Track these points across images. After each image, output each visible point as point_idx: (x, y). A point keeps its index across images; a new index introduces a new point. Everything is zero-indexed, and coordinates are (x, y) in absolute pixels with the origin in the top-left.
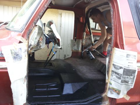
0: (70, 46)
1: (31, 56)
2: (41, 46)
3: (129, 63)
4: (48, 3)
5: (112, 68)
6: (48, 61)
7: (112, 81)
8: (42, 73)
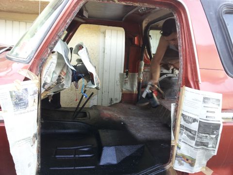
0: (119, 83)
1: (50, 101)
2: (63, 85)
3: (207, 111)
4: (71, 16)
5: (181, 121)
6: (79, 109)
7: (181, 142)
8: (69, 128)
